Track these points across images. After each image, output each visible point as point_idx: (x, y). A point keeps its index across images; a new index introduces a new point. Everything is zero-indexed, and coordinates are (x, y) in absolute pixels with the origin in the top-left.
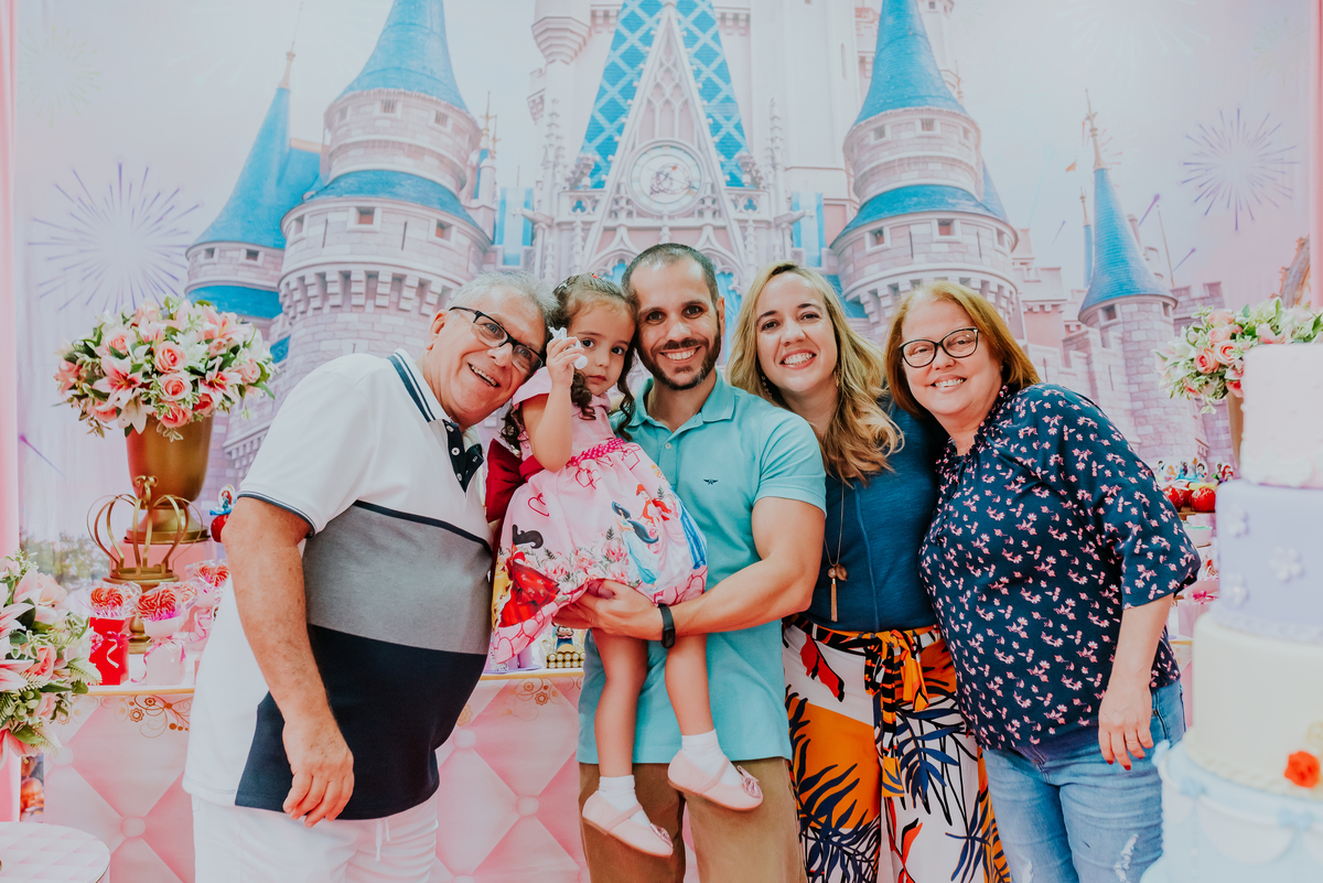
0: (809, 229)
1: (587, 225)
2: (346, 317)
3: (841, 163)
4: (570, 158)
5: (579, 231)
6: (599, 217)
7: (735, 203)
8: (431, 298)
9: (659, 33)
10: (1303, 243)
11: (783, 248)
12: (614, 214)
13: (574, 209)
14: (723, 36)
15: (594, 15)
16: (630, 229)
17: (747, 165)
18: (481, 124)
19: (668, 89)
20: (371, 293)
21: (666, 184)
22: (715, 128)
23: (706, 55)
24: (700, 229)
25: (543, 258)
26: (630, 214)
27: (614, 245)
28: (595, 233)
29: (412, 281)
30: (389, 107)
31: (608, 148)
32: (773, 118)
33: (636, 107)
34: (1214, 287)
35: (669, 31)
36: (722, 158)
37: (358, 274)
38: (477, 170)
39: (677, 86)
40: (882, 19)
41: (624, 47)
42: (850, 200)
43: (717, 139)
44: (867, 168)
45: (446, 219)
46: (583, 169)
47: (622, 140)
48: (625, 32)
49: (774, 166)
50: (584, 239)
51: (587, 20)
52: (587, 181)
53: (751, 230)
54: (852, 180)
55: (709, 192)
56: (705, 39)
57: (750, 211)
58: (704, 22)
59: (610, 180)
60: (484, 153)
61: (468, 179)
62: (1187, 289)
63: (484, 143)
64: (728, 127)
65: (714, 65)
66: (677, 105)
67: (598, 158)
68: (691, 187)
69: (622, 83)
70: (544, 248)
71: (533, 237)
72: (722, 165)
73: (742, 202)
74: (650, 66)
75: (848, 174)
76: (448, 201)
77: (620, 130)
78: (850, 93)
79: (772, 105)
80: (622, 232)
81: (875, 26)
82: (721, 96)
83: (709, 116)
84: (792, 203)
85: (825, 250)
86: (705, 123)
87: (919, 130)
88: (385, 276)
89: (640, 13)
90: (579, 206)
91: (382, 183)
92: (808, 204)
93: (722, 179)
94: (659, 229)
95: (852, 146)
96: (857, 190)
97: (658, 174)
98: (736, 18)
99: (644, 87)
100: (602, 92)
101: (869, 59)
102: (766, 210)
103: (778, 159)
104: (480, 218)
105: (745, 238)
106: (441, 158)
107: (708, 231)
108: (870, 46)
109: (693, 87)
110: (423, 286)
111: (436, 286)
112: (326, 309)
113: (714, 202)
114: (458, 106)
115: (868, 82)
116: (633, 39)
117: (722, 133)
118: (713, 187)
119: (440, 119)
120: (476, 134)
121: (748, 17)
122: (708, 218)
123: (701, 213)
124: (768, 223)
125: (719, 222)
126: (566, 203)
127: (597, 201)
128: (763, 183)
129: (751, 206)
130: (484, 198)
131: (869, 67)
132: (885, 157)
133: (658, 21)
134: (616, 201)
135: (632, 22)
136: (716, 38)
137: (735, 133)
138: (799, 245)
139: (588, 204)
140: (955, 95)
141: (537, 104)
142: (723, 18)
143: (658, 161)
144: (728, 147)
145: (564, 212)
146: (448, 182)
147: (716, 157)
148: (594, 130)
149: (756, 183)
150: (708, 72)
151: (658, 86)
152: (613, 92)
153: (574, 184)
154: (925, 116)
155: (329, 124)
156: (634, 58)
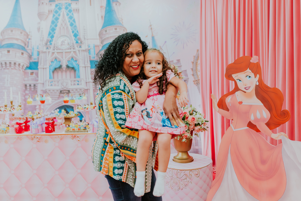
0: (92, 51)
1: (49, 52)
2: (6, 71)
3: (98, 37)
4: (45, 39)
5: (47, 53)
6: (51, 50)
7: (77, 47)
8: (21, 67)
9: (62, 14)
10: (198, 51)
11: (87, 55)
12: (54, 50)
13: (46, 49)
14: (74, 14)
15: (49, 11)
16: (57, 53)
17: (79, 39)
18: (29, 33)
19: (64, 25)
20: (10, 66)
21: (64, 43)
22: (73, 32)
23: (71, 18)
24: (70, 52)
25: (41, 59)
26: (57, 49)
27: (54, 56)
28: (50, 54)
29: (17, 64)
30: (12, 31)
31: (52, 37)
32: (84, 29)
33: (57, 29)
34: (178, 61)
35: (63, 13)
36: (75, 38)
37: (8, 63)
38: (28, 42)
39: (65, 24)
40: (106, 8)
41: (55, 17)
42: (100, 45)
43: (73, 34)
44: (103, 38)
45: (23, 52)
46: (48, 41)
47: (55, 35)
48: (55, 14)
49: (85, 39)
50: (49, 55)
51: (47, 12)
52: (49, 43)
53: (80, 52)
54: (101, 41)
55: (72, 44)
56: (70, 14)
57: (80, 48)
58: (70, 11)
59: (53, 43)
60: (29, 39)
61: (26, 44)
62: (172, 61)
63: (29, 37)
64: (75, 32)
65: (72, 19)
66: (65, 28)
67: (51, 39)
68: (68, 44)
69: (55, 24)
70: (41, 57)
71: (39, 54)
72: (75, 39)
73: (79, 46)
74: (60, 21)
75: (100, 40)
76: (23, 48)
77: (55, 33)
78: (99, 24)
79: (84, 27)
80: (56, 53)
81: (104, 10)
82: (74, 26)
83: (72, 30)
84: (89, 46)
85: (95, 55)
86: (71, 31)
87: (114, 30)
88: (13, 63)
89: (58, 10)
90: (47, 48)
91: (11, 46)
92: (92, 46)
93: (75, 42)
94: (62, 52)
95: (100, 34)
96: (102, 43)
97: (62, 42)
98: (76, 10)
99: (59, 25)
100: (51, 26)
101: (103, 16)
102: (84, 48)
103: (86, 37)
104: (29, 51)
105: (79, 53)
106: (21, 40)
107: (72, 53)
108: (103, 14)
109: (68, 24)
110: (19, 64)
111: (22, 64)
112: (3, 69)
113: (73, 46)
114: (24, 30)
115: (103, 21)
116: (57, 15)
117: (74, 33)
118: (73, 44)
119: (21, 33)
120: (28, 35)
121: (79, 10)
122: (72, 50)
123: (71, 49)
124: (84, 51)
125: (74, 50)
126: (45, 48)
127: (50, 48)
128: (83, 43)
129: (80, 47)
130: (30, 47)
131: (103, 18)
132: (107, 36)
133: (61, 12)
134: (54, 47)
135: (56, 12)
136: (73, 14)
137: (77, 33)
138: (90, 54)
139: (49, 48)
140: (121, 23)
141: (39, 29)
142: (74, 10)
143: (62, 39)
144: (75, 36)
145: (45, 50)
146: (23, 45)
147: (73, 38)
148: (50, 33)
149: (81, 42)
150: (71, 21)
151: (62, 24)
152: (53, 26)
153: (46, 44)
154: (115, 27)
155: (1, 35)
156: (57, 19)
